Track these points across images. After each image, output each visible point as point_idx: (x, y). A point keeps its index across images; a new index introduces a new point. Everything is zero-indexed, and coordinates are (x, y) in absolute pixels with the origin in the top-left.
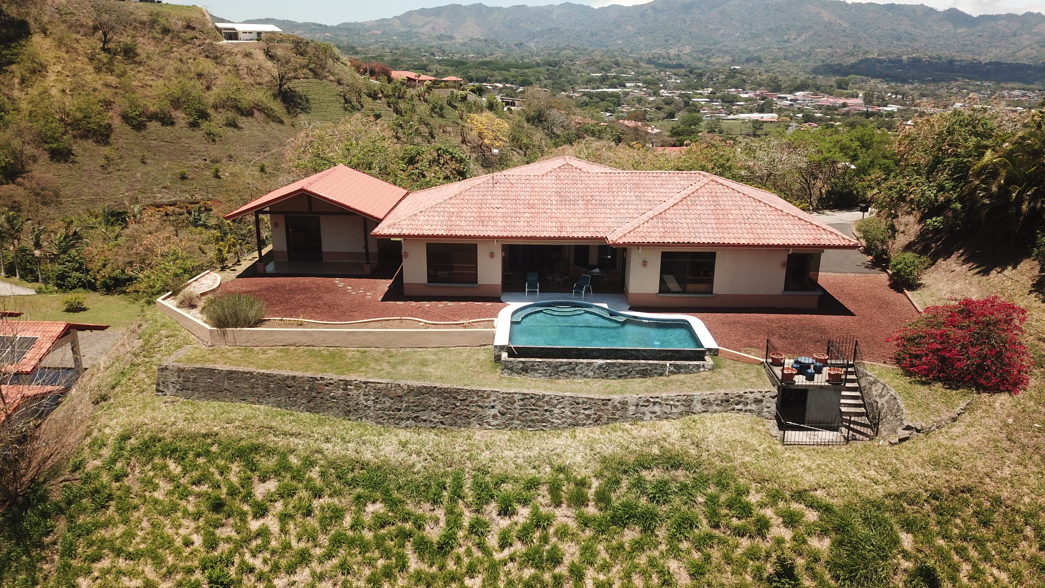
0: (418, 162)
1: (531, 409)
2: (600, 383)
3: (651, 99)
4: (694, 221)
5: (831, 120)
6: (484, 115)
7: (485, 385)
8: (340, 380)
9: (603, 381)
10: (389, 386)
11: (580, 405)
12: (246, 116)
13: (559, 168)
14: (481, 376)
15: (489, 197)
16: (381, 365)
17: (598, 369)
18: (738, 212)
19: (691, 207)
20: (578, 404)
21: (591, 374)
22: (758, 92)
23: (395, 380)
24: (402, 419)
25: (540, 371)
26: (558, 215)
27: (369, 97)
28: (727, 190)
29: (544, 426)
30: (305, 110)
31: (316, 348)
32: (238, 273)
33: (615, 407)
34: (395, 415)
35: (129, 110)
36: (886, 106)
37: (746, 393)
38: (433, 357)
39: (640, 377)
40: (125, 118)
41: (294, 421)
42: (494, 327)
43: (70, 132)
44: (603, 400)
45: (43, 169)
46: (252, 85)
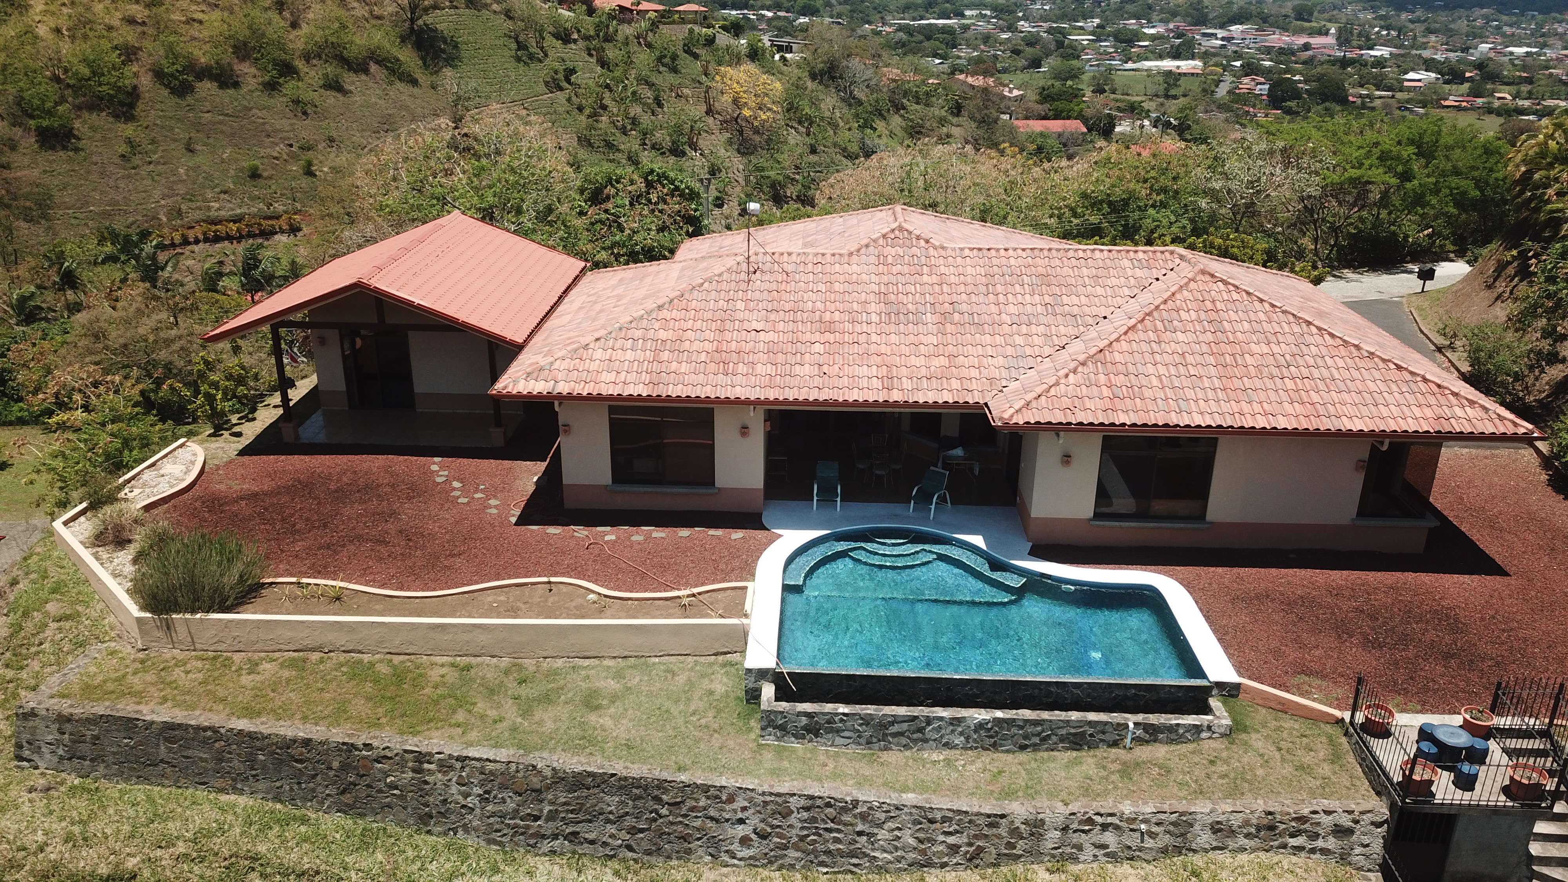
0: (608, 198)
1: (826, 829)
2: (979, 764)
3: (1004, 36)
4: (1173, 371)
5: (1286, 71)
6: (742, 68)
7: (725, 769)
8: (406, 751)
9: (987, 757)
10: (513, 767)
11: (938, 825)
12: (356, 72)
13: (884, 236)
14: (717, 738)
15: (740, 305)
16: (499, 706)
17: (975, 731)
18: (1265, 349)
19: (1164, 337)
20: (932, 821)
21: (959, 740)
22: (1171, 26)
23: (528, 752)
24: (543, 837)
25: (847, 734)
26: (883, 349)
27: (557, 39)
28: (1235, 296)
29: (855, 865)
30: (452, 61)
31: (366, 658)
32: (245, 441)
33: (1014, 832)
34: (528, 827)
35: (164, 62)
36: (1371, 49)
37: (1315, 812)
38: (612, 685)
39: (1067, 749)
40: (159, 75)
41: (306, 840)
42: (746, 616)
43: (70, 99)
44: (989, 816)
45: (26, 161)
46: (366, 20)
